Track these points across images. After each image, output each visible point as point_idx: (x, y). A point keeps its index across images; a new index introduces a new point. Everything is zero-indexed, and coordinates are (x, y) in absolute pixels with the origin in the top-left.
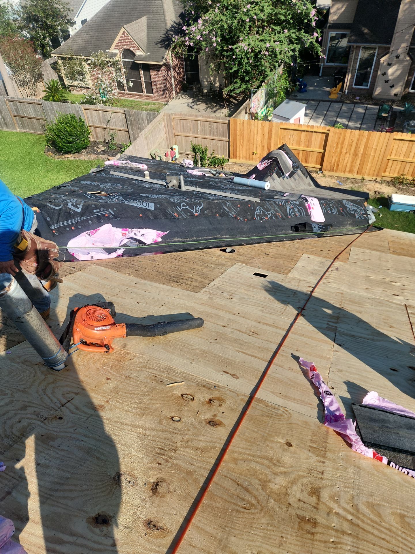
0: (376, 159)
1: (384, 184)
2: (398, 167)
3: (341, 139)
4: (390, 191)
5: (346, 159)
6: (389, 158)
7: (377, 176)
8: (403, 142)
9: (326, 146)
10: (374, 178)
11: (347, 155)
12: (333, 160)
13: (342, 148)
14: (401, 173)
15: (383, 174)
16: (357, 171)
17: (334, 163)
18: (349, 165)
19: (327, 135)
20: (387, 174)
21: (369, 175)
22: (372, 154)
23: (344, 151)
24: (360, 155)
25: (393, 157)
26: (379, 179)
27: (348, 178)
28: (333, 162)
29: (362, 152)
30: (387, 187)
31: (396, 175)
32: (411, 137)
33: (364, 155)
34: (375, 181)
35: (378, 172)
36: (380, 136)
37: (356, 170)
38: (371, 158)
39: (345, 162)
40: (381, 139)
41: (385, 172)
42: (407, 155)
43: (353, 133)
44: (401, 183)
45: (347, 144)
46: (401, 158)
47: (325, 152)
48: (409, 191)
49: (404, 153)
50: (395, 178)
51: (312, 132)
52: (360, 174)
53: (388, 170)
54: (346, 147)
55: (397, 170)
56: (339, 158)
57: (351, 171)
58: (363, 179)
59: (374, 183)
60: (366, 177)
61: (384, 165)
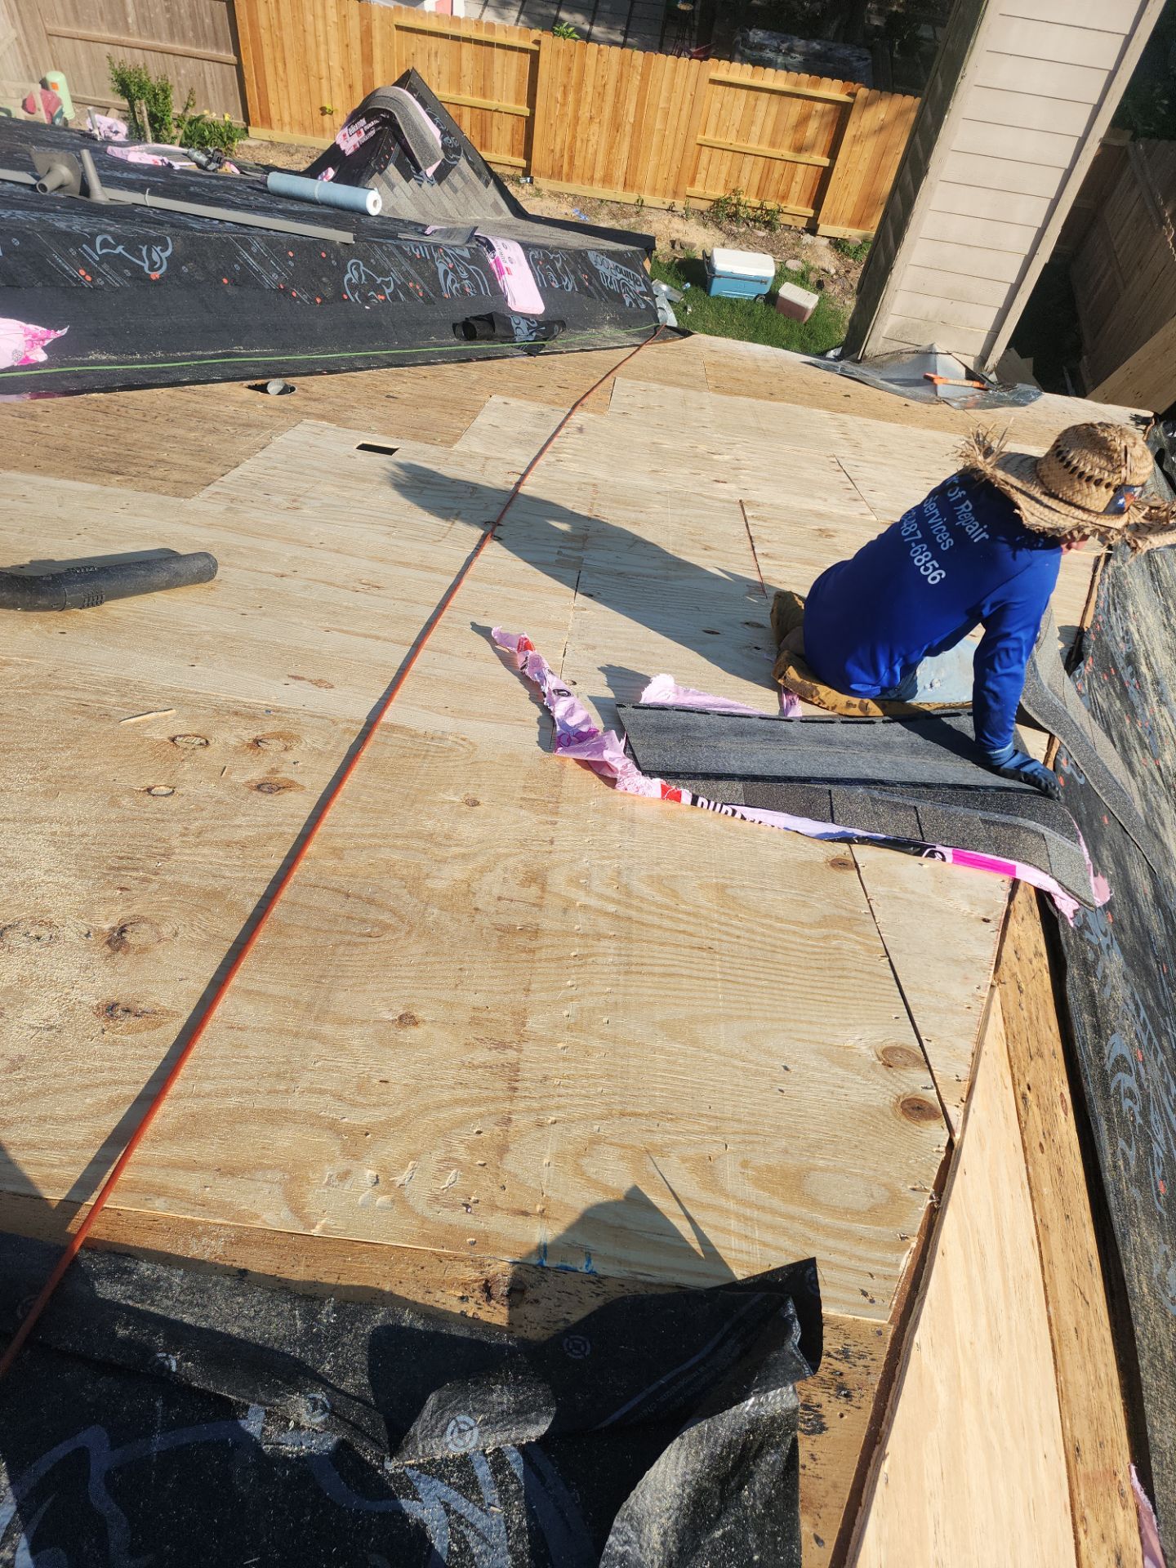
0: (670, 141)
1: (693, 221)
2: (725, 169)
3: (574, 73)
4: (707, 240)
5: (593, 140)
6: (700, 138)
7: (675, 194)
8: (732, 89)
9: (535, 95)
10: (669, 201)
11: (595, 127)
12: (559, 140)
13: (578, 102)
14: (732, 186)
15: (689, 191)
16: (622, 179)
17: (562, 150)
18: (601, 157)
19: (535, 57)
20: (697, 190)
21: (654, 191)
22: (658, 126)
23: (584, 113)
24: (628, 128)
25: (709, 137)
26: (679, 205)
27: (602, 201)
28: (558, 149)
29: (632, 120)
30: (701, 228)
31: (719, 193)
32: (753, 76)
33: (637, 125)
34: (670, 210)
35: (677, 184)
36: (675, 70)
37: (619, 174)
38: (656, 139)
39: (591, 150)
40: (679, 80)
41: (692, 182)
42: (743, 132)
43: (604, 53)
44: (734, 217)
45: (590, 89)
46: (730, 140)
47: (533, 115)
48: (752, 240)
49: (737, 125)
50: (717, 202)
51: (490, 44)
52: (632, 187)
53: (701, 177)
54: (589, 99)
55: (723, 176)
56: (574, 137)
57: (607, 180)
58: (641, 204)
59: (667, 216)
60: (649, 200)
61: (689, 163)
